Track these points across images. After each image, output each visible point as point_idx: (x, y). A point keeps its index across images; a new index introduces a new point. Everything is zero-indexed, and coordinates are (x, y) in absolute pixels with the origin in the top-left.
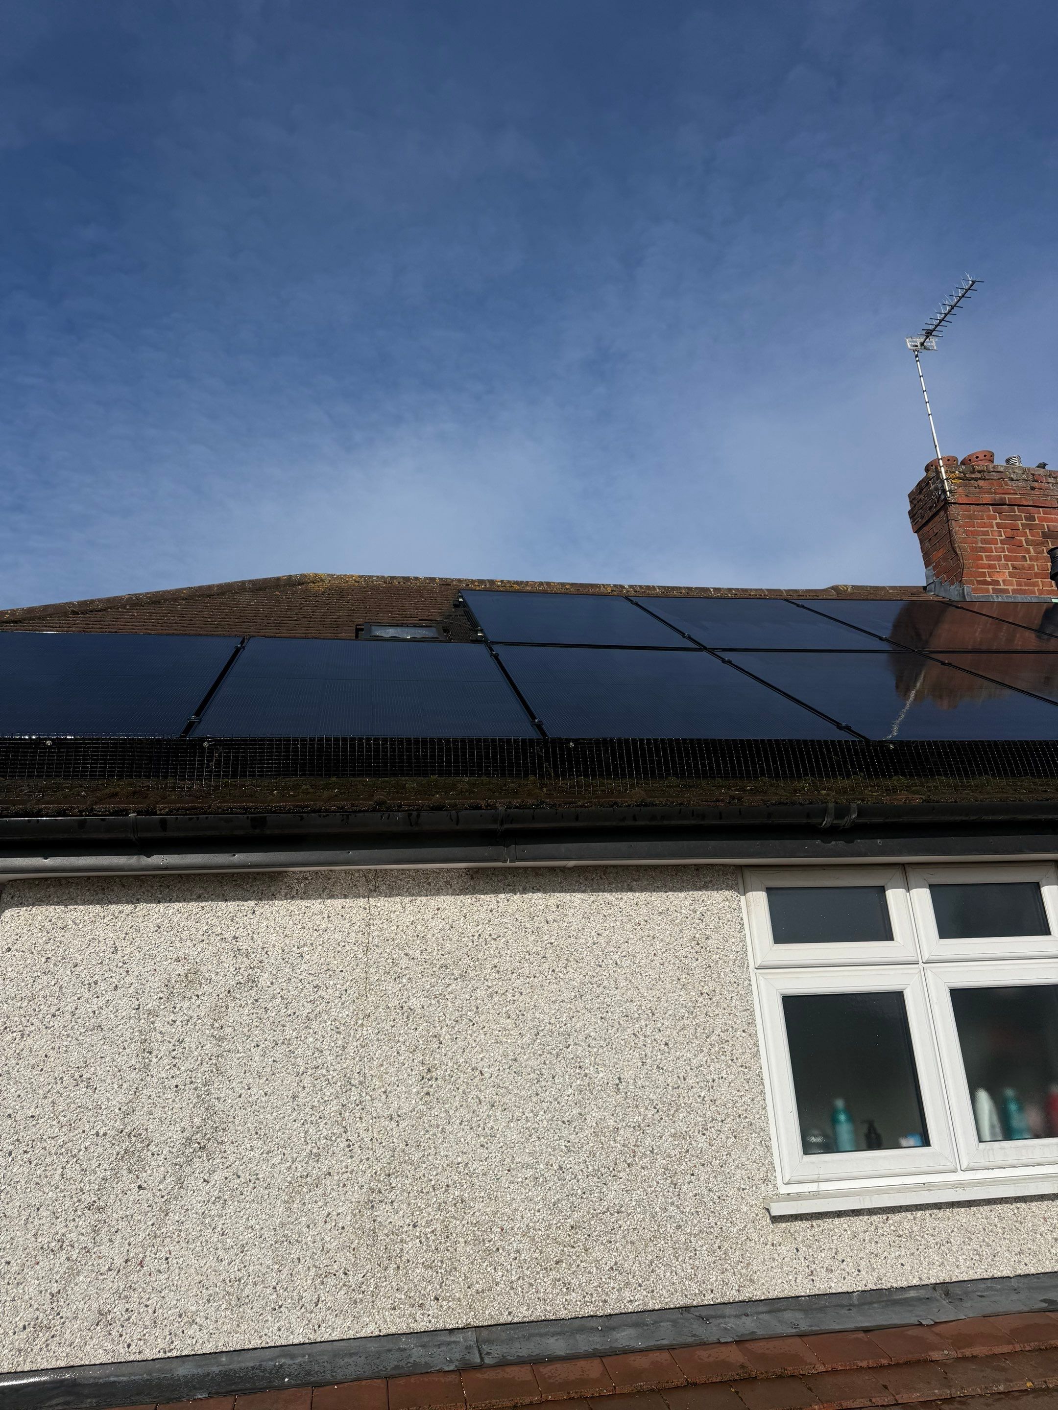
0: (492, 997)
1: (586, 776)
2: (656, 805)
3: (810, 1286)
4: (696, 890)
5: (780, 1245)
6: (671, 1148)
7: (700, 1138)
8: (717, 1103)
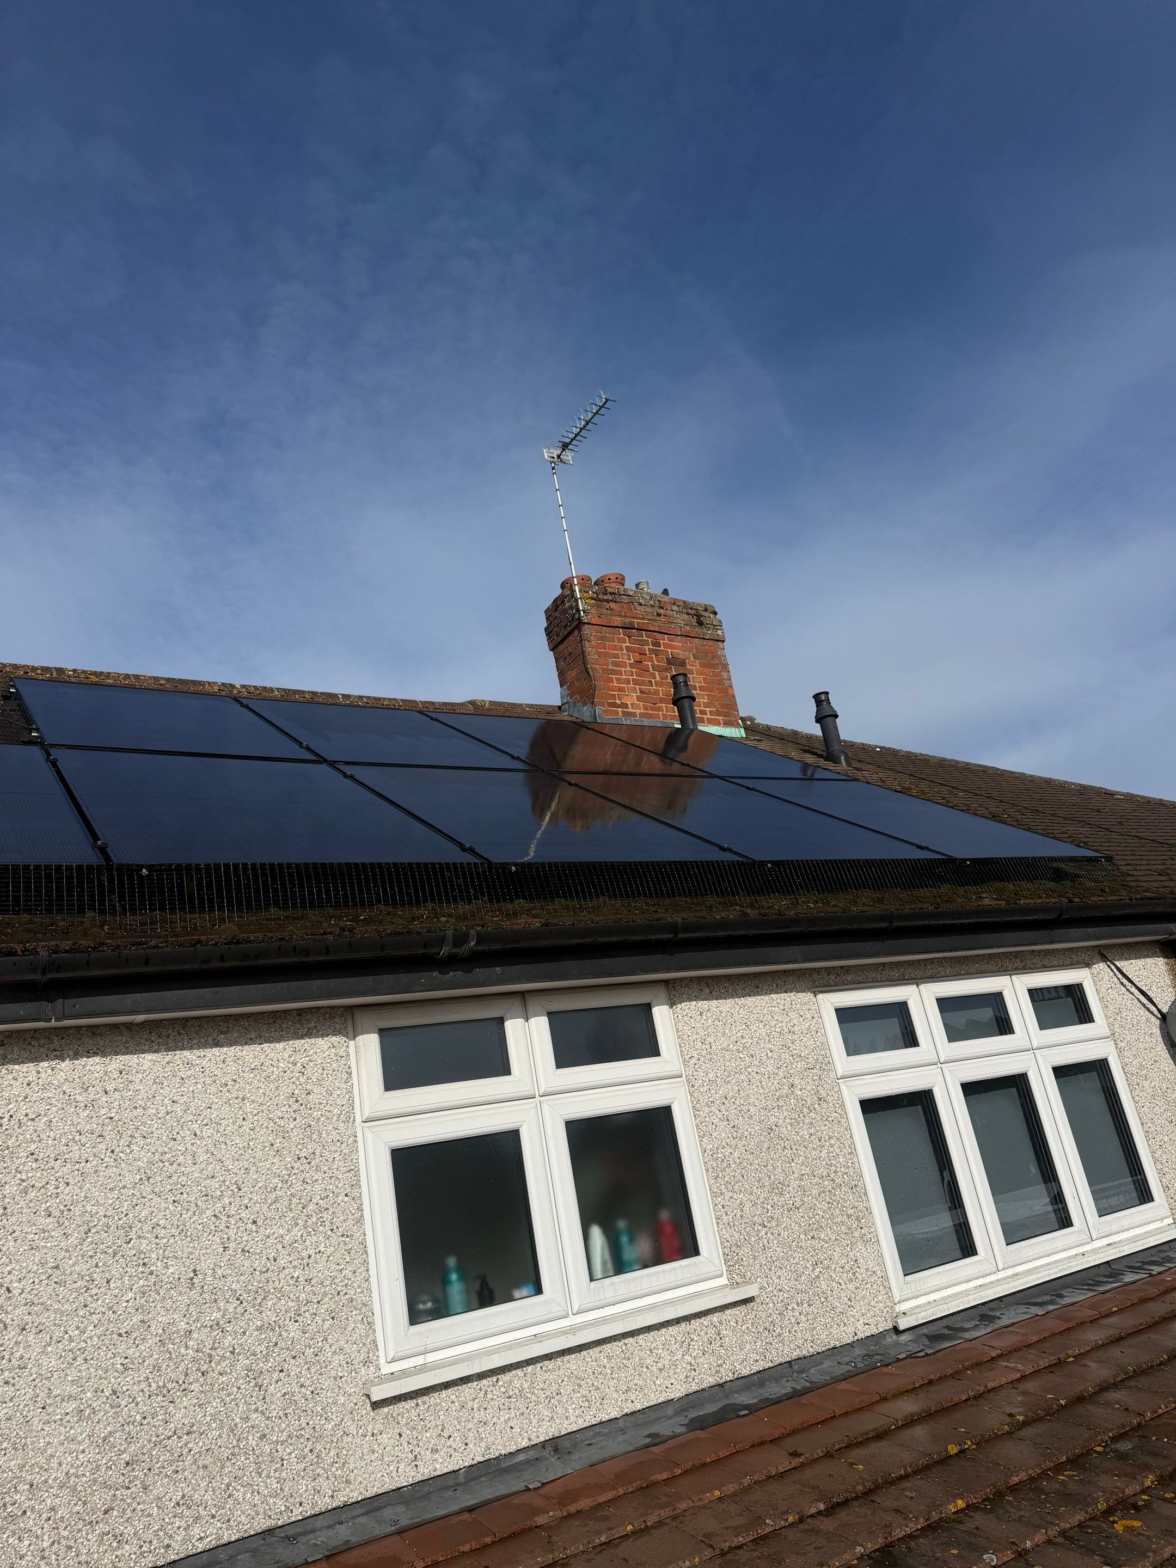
0: (26, 1193)
1: (163, 909)
2: (250, 942)
3: (413, 1474)
4: (298, 1038)
5: (381, 1434)
6: (257, 1343)
7: (293, 1327)
8: (313, 1282)
